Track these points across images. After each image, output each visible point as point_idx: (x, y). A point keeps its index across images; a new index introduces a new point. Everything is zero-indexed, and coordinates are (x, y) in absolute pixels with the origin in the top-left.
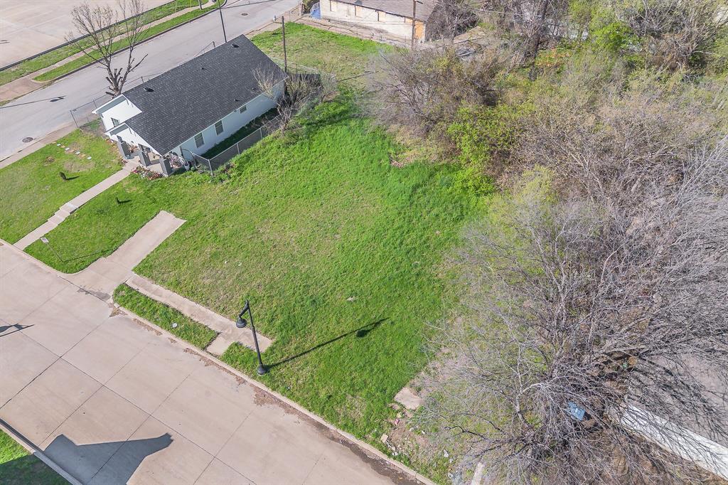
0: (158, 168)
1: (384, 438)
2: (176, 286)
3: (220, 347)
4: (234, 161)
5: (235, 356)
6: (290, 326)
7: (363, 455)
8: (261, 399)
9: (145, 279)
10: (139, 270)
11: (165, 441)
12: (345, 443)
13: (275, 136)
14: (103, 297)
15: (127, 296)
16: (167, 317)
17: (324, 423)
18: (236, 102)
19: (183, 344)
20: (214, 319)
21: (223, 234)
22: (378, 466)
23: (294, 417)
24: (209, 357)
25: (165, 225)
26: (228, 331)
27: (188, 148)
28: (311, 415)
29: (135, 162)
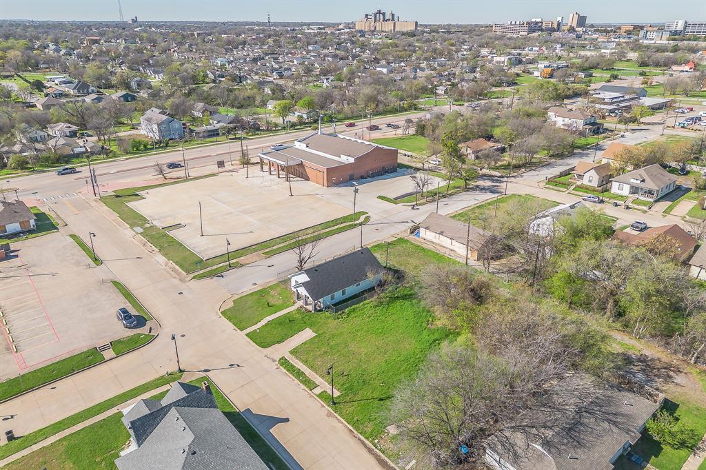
0: (310, 308)
1: (376, 441)
2: (306, 362)
3: (318, 391)
4: (346, 310)
5: (322, 396)
6: (349, 390)
7: (365, 446)
8: (329, 415)
9: (293, 357)
10: (291, 352)
11: (287, 420)
12: (359, 439)
13: (371, 301)
14: (274, 361)
15: (284, 362)
16: (299, 374)
17: (352, 429)
18: (356, 281)
19: (303, 386)
20: (318, 379)
21: (331, 343)
22: (370, 450)
23: (341, 425)
24: (312, 394)
25: (307, 334)
26: (324, 385)
27: (327, 300)
28: (348, 426)
29: (301, 303)
